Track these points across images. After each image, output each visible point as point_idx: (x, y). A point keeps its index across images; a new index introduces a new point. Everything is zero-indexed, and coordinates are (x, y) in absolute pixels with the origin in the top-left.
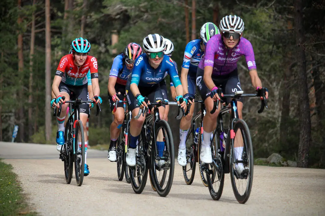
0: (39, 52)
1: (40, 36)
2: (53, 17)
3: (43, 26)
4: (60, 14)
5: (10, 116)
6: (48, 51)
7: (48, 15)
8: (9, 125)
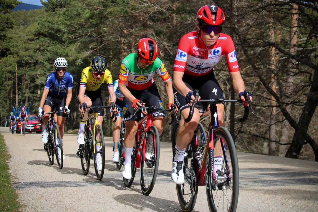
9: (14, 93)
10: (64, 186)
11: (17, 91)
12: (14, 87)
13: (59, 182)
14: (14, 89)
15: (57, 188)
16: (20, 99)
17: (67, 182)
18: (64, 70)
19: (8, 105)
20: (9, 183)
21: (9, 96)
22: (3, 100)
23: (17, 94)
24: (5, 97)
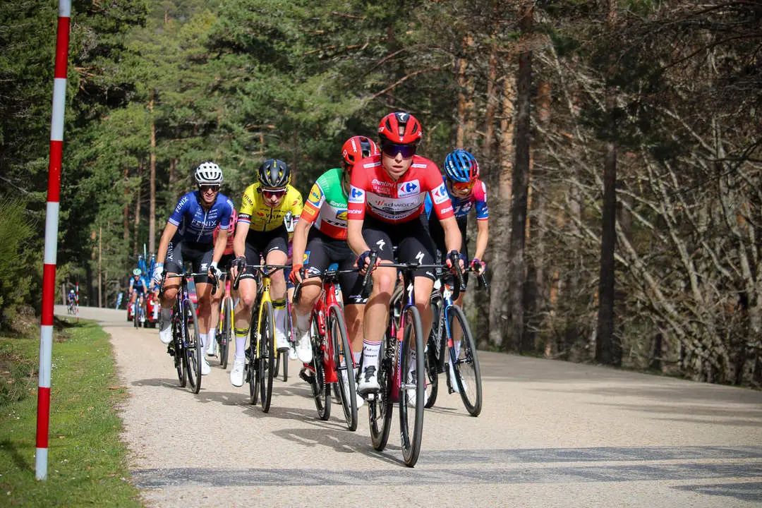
0: (144, 222)
1: (145, 206)
2: (158, 188)
3: (149, 197)
4: (165, 186)
5: (115, 284)
6: (153, 221)
7: (153, 187)
8: (115, 292)
9: (145, 212)
10: (282, 482)
11: (153, 208)
12: (145, 194)
13: (267, 471)
14: (144, 201)
15: (261, 487)
17: (290, 472)
18: (215, 188)
19: (128, 246)
20: (120, 471)
21: (129, 219)
22: (112, 231)
23: (152, 215)
24: (116, 224)
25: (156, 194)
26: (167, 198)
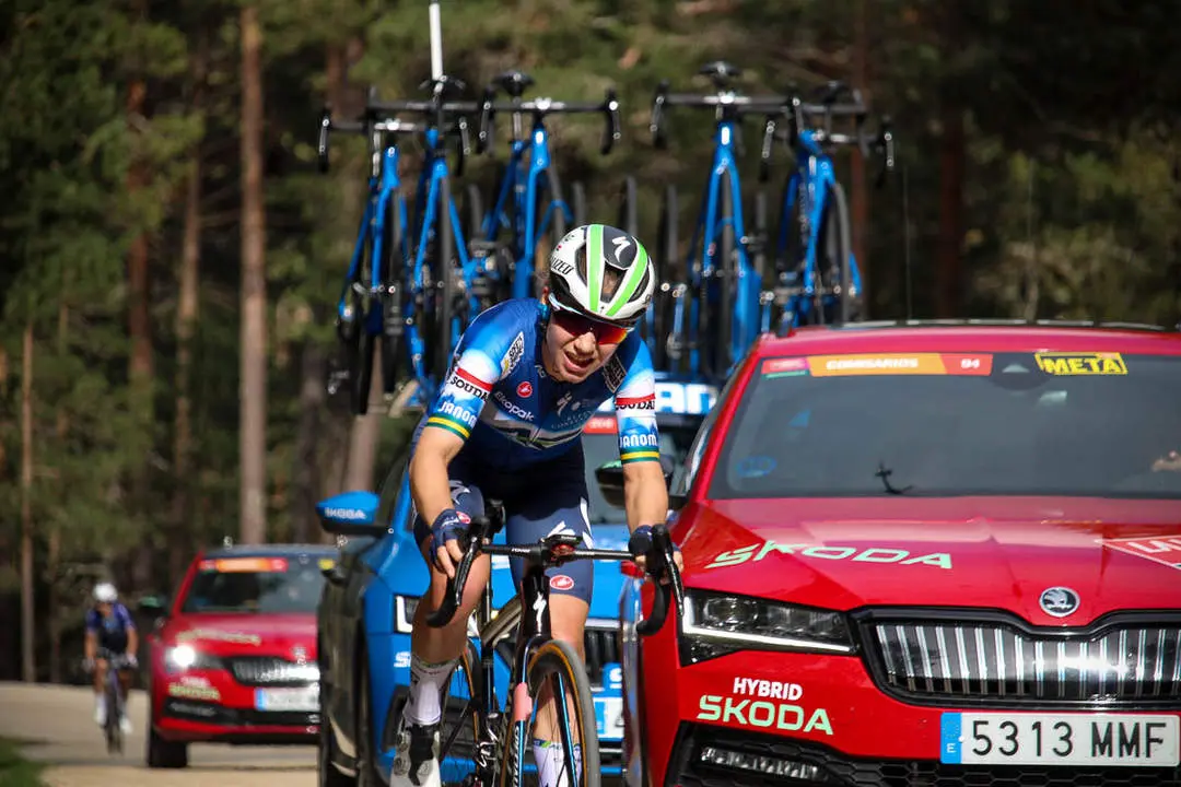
1: (221, 241)
2: (276, 163)
3: (234, 203)
4: (303, 152)
6: (253, 308)
9: (222, 268)
11: (253, 251)
12: (222, 196)
14: (215, 219)
16: (297, 348)
19: (146, 414)
21: (149, 298)
22: (76, 351)
23: (253, 281)
24: (97, 320)
25: (263, 189)
26: (309, 212)
